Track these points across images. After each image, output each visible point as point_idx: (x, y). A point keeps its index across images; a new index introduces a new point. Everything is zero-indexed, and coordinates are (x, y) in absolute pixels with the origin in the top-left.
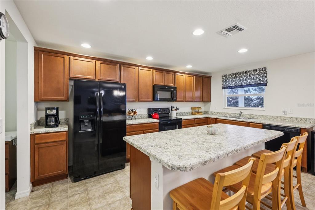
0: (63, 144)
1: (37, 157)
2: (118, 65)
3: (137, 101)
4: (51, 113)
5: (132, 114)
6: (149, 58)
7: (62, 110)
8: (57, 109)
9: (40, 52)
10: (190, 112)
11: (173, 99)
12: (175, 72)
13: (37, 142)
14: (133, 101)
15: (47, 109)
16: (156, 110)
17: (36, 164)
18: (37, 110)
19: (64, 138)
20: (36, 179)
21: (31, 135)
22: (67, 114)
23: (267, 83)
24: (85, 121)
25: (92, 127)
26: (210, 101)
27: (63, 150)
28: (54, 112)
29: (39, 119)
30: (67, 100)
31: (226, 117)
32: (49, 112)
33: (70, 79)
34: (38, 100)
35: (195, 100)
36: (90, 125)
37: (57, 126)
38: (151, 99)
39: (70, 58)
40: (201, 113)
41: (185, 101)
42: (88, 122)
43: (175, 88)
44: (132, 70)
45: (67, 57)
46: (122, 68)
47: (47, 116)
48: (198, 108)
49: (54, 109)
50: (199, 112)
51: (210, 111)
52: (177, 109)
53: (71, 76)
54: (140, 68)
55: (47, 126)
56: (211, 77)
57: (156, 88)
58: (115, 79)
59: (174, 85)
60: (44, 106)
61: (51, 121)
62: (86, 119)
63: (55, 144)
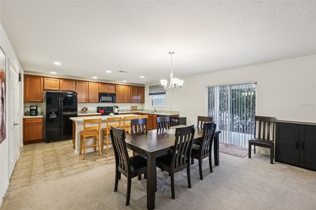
0: (40, 124)
1: (26, 130)
2: (74, 82)
3: (88, 102)
4: (33, 108)
5: (84, 110)
6: (95, 78)
7: (39, 107)
8: (37, 107)
9: (27, 77)
10: (130, 110)
11: (113, 101)
12: (116, 85)
13: (26, 122)
14: (85, 102)
15: (31, 106)
16: (102, 108)
17: (26, 133)
18: (25, 107)
19: (41, 121)
20: (26, 140)
21: (23, 119)
22: (42, 110)
23: (165, 93)
24: (52, 112)
25: (57, 115)
26: (144, 103)
27: (40, 127)
28: (35, 108)
29: (25, 112)
30: (42, 102)
31: (149, 112)
32: (32, 108)
33: (44, 90)
34: (26, 102)
35: (131, 102)
36: (56, 115)
37: (37, 115)
38: (98, 101)
39: (44, 79)
40: (137, 110)
41: (124, 103)
42: (55, 113)
43: (115, 95)
44: (84, 84)
45: (42, 79)
46: (77, 83)
47: (31, 110)
48: (136, 107)
49: (35, 106)
50: (136, 110)
51: (145, 109)
52: (117, 107)
53: (44, 89)
54: (89, 83)
55: (31, 115)
56: (145, 87)
57: (101, 95)
58: (72, 90)
59: (115, 93)
60: (29, 105)
61: (33, 113)
62: (53, 111)
63: (36, 124)
